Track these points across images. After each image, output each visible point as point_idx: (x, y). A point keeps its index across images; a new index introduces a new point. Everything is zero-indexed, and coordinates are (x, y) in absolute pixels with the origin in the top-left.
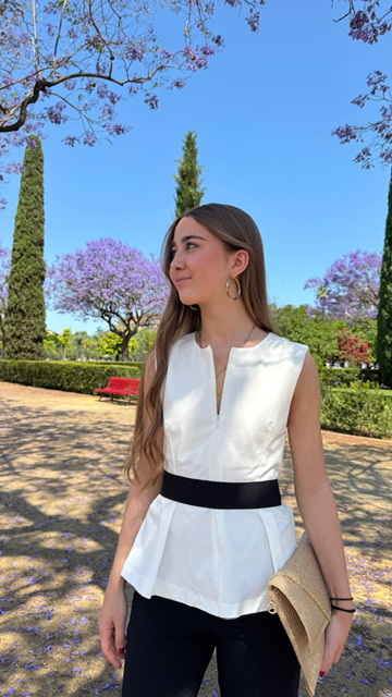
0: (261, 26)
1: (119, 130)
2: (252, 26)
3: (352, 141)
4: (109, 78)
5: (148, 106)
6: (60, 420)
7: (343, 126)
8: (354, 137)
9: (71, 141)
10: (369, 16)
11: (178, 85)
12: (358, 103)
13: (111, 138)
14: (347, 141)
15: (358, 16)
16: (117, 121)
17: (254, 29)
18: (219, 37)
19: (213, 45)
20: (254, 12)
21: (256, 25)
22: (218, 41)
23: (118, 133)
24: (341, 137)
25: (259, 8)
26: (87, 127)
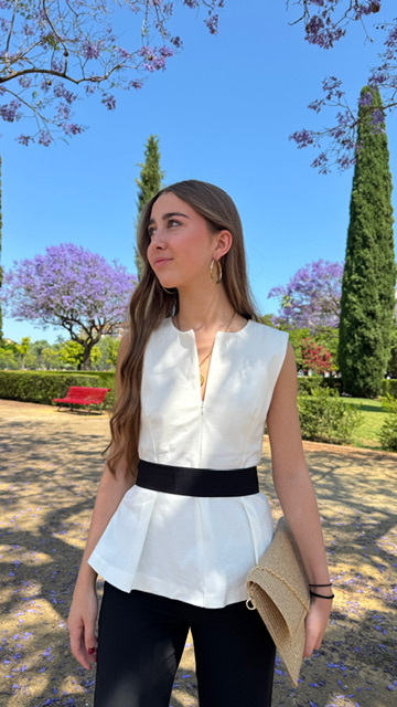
0: (219, 28)
1: (75, 129)
2: (211, 28)
3: (310, 145)
4: (64, 76)
5: (105, 107)
6: (14, 431)
7: (300, 130)
8: (311, 142)
9: (25, 140)
10: (324, 21)
11: (135, 85)
12: (315, 108)
13: (67, 138)
14: (304, 145)
15: (313, 20)
16: (73, 121)
17: (213, 31)
18: (178, 39)
19: (171, 46)
20: (213, 14)
21: (214, 27)
22: (176, 42)
23: (74, 133)
24: (298, 141)
25: (217, 11)
26: (42, 126)
